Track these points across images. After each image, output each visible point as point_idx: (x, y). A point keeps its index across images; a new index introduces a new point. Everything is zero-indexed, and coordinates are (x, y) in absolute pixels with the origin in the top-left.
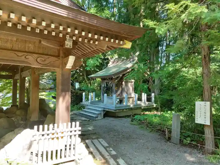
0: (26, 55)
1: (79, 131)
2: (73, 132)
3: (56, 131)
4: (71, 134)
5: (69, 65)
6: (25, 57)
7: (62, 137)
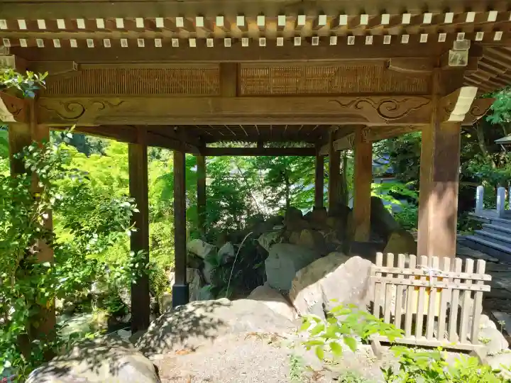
0: (358, 100)
1: (486, 283)
2: (469, 283)
3: (424, 273)
4: (462, 286)
5: (459, 113)
6: (356, 106)
7: (440, 290)
